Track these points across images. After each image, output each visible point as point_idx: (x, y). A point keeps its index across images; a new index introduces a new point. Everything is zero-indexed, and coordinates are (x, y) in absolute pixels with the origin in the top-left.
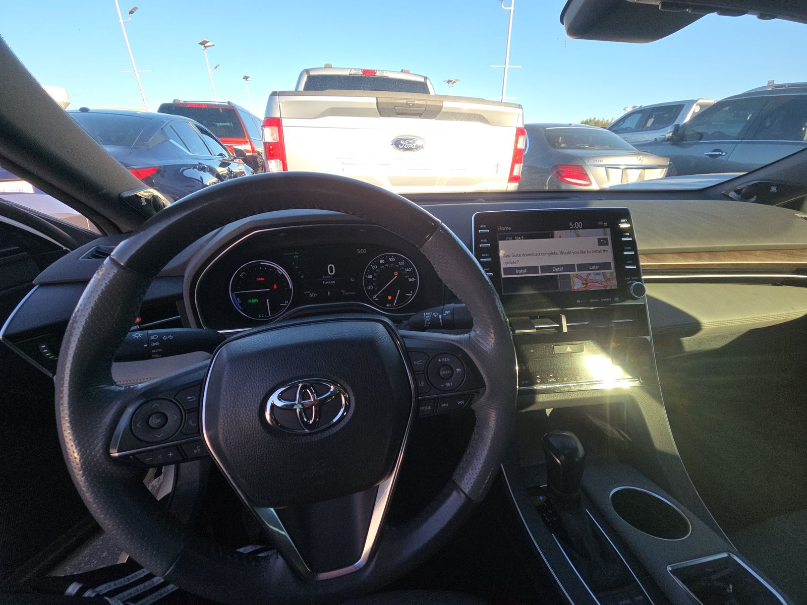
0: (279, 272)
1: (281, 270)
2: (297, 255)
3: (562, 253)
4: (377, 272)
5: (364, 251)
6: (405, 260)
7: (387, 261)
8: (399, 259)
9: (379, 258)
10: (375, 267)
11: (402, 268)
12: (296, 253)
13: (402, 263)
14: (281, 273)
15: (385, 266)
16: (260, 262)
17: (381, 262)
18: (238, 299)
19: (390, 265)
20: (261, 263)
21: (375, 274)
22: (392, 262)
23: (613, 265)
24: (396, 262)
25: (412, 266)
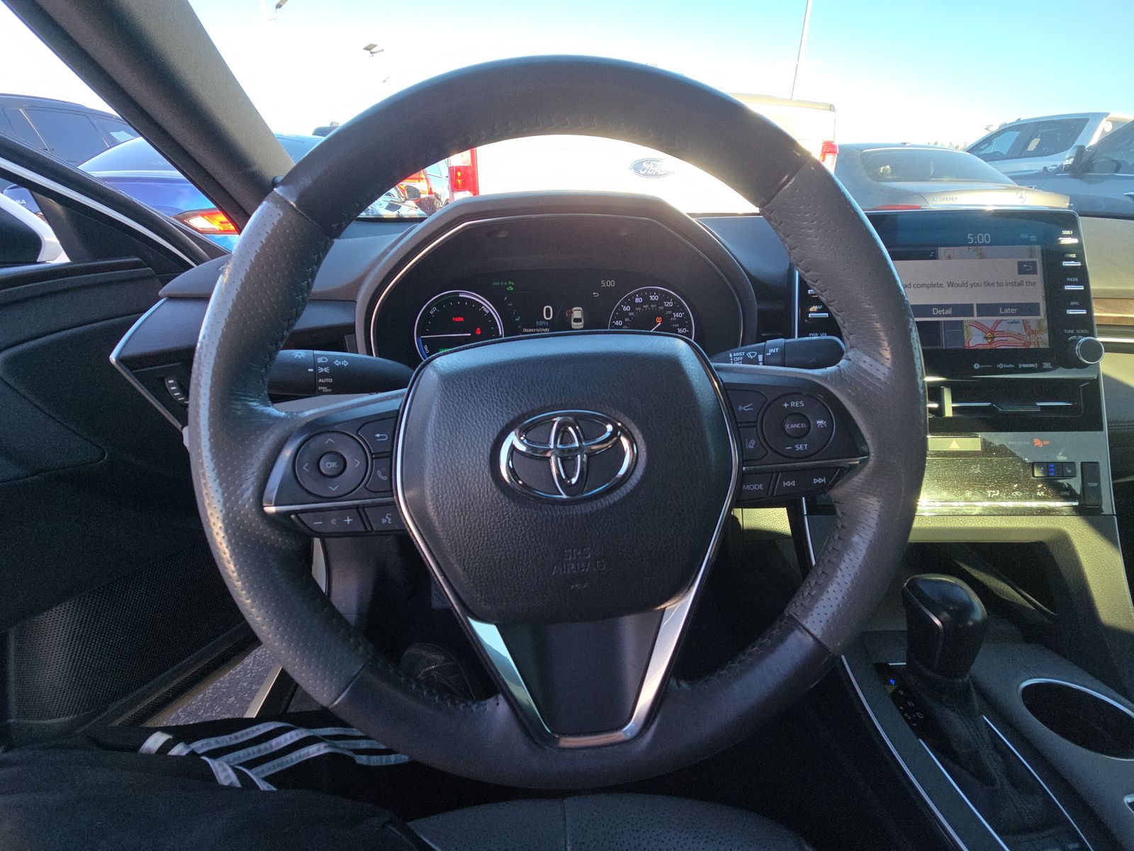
0: (485, 310)
1: (488, 307)
2: (511, 285)
3: (951, 284)
4: (630, 317)
5: (611, 284)
6: (675, 299)
7: (646, 300)
8: (664, 297)
9: (634, 295)
10: (627, 309)
11: (670, 312)
12: (510, 283)
13: (669, 304)
14: (488, 312)
15: (642, 308)
16: (458, 293)
17: (638, 300)
18: (426, 347)
19: (650, 306)
20: (460, 296)
21: (626, 320)
22: (654, 302)
23: (1043, 308)
24: (660, 303)
25: (683, 310)
